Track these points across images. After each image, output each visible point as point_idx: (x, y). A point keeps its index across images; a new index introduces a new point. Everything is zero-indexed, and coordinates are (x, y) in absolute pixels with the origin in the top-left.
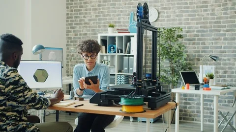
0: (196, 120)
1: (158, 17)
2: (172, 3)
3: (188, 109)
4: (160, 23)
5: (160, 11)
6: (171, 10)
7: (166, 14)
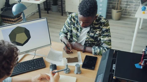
3: (128, 8)
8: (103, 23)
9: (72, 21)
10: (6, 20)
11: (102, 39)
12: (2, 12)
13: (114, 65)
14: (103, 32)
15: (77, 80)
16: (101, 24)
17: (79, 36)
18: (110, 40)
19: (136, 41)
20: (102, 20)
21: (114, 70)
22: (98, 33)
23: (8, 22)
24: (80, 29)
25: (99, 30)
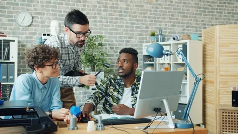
1: (32, 22)
2: (46, 9)
4: (34, 28)
5: (33, 15)
6: (45, 16)
7: (40, 20)
17: (120, 100)
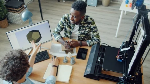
0: (119, 2)
8: (90, 22)
9: (66, 21)
10: (10, 10)
11: (92, 34)
12: (6, 1)
13: (99, 57)
14: (92, 29)
15: (73, 68)
16: (88, 23)
17: (72, 33)
18: (98, 34)
19: (120, 26)
20: (89, 20)
21: (99, 61)
22: (87, 30)
23: (12, 11)
24: (72, 27)
25: (88, 28)
